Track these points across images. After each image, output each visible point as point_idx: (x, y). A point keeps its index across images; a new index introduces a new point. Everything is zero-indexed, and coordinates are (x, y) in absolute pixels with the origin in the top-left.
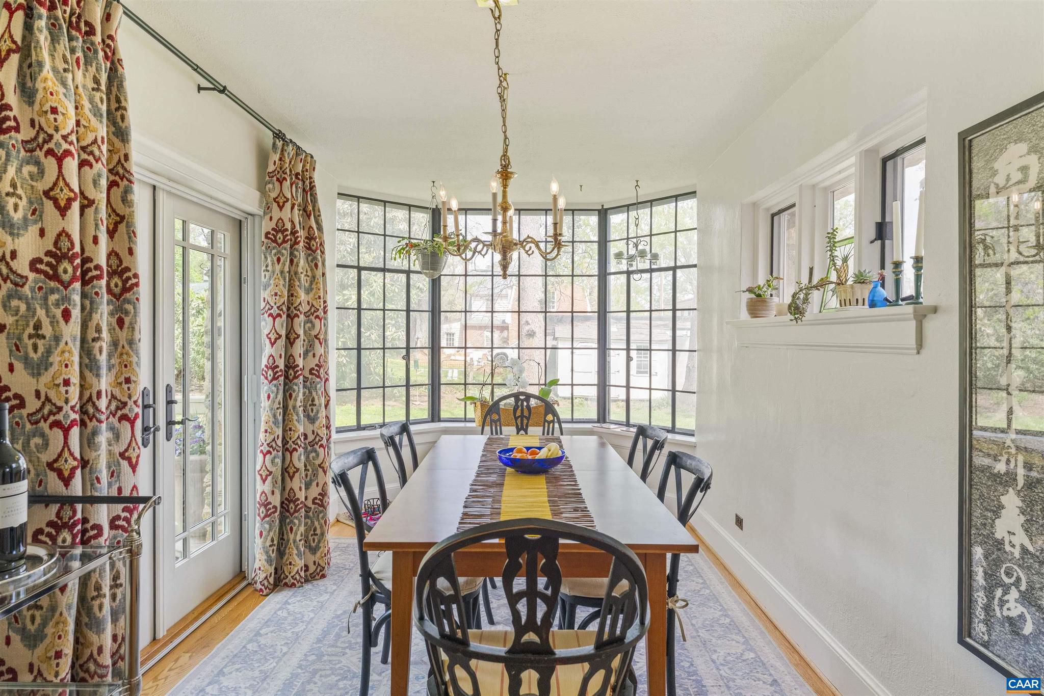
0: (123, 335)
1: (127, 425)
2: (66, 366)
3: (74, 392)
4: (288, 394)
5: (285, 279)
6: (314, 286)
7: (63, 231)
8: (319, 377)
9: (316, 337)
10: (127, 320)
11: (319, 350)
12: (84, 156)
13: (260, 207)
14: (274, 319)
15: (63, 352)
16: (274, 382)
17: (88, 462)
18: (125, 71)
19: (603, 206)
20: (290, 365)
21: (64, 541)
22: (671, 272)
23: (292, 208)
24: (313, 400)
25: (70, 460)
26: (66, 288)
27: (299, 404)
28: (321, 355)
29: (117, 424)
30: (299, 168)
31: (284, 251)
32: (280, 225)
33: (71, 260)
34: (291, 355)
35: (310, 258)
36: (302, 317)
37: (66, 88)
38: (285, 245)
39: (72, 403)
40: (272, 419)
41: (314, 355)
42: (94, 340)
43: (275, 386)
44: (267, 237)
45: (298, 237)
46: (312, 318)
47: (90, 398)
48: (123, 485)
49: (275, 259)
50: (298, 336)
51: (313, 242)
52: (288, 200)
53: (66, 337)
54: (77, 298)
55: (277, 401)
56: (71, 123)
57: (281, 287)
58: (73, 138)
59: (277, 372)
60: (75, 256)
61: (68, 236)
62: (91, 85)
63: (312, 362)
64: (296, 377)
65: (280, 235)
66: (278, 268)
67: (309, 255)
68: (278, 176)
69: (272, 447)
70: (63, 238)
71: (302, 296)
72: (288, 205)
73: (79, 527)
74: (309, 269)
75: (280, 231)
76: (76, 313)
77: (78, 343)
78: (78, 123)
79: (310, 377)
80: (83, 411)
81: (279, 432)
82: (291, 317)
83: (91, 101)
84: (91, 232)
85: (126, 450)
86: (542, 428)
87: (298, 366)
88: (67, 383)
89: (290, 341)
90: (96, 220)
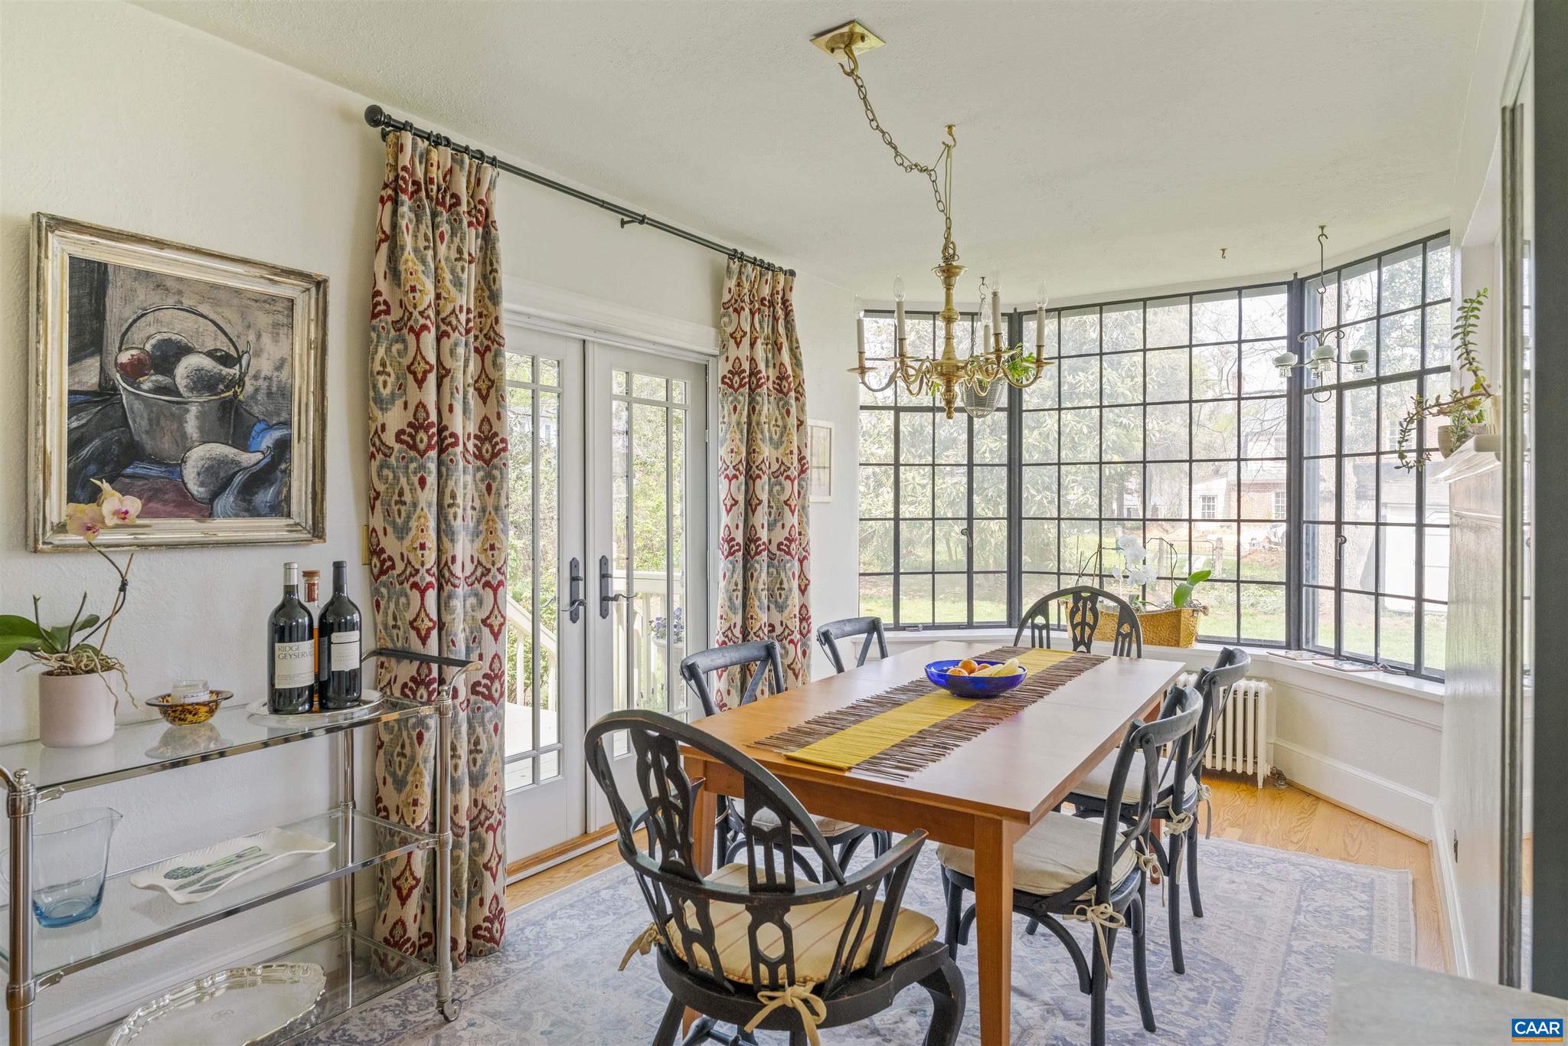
0: (490, 501)
1: (489, 591)
2: (422, 531)
3: (431, 557)
4: (748, 575)
5: (741, 432)
6: (785, 439)
7: (420, 403)
8: (789, 553)
9: (786, 502)
10: (494, 486)
11: (792, 520)
12: (443, 327)
13: (716, 346)
14: (730, 481)
15: (419, 517)
16: (730, 558)
17: (444, 624)
18: (499, 232)
19: (1296, 274)
20: (751, 539)
21: (421, 697)
22: (1414, 382)
23: (752, 345)
24: (781, 583)
25: (426, 620)
26: (422, 456)
27: (761, 586)
28: (793, 526)
29: (481, 591)
30: (766, 291)
31: (741, 398)
32: (737, 365)
33: (426, 429)
34: (753, 526)
35: (781, 403)
36: (765, 478)
37: (424, 265)
38: (741, 390)
39: (428, 566)
40: (727, 604)
41: (783, 526)
42: (449, 506)
43: (731, 562)
44: (723, 382)
45: (760, 378)
46: (782, 479)
47: (446, 563)
48: (484, 652)
49: (732, 407)
50: (760, 502)
51: (785, 383)
52: (745, 333)
53: (422, 504)
54: (432, 466)
55: (733, 581)
56: (431, 296)
57: (737, 441)
58: (431, 313)
59: (733, 546)
60: (431, 425)
61: (424, 407)
62: (454, 255)
63: (780, 535)
64: (758, 553)
65: (736, 378)
66: (734, 418)
67: (781, 399)
68: (736, 306)
69: (727, 636)
70: (421, 409)
71: (766, 451)
72: (746, 341)
73: (435, 685)
74: (779, 418)
75: (737, 373)
76: (432, 480)
77: (434, 509)
78: (438, 296)
79: (778, 553)
80: (440, 576)
81: (738, 619)
82: (751, 478)
83: (453, 271)
84: (446, 401)
85: (488, 617)
86: (1112, 644)
87: (759, 539)
88: (423, 547)
89: (751, 506)
90: (451, 389)
